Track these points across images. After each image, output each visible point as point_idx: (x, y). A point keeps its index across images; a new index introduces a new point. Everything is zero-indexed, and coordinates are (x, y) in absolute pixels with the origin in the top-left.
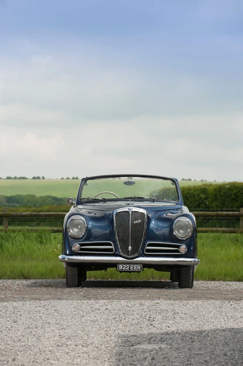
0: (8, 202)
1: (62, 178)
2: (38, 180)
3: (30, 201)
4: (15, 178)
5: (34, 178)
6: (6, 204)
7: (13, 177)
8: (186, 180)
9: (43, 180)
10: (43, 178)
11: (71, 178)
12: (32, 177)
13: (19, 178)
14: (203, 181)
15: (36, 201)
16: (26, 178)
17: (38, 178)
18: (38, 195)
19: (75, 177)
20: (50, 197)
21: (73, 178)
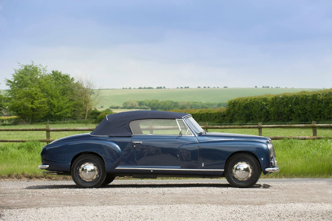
0: (140, 106)
1: (178, 88)
2: (161, 89)
3: (155, 104)
4: (145, 88)
5: (158, 88)
6: (138, 106)
7: (143, 87)
8: (266, 87)
9: (164, 89)
10: (164, 88)
11: (184, 87)
12: (156, 87)
13: (147, 88)
14: (277, 87)
15: (159, 104)
16: (153, 88)
17: (161, 88)
18: (160, 100)
19: (187, 87)
20: (168, 101)
21: (185, 88)
